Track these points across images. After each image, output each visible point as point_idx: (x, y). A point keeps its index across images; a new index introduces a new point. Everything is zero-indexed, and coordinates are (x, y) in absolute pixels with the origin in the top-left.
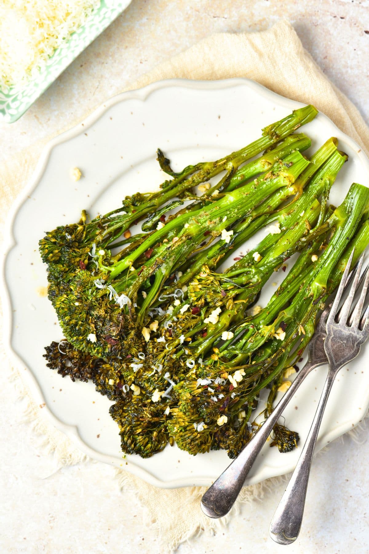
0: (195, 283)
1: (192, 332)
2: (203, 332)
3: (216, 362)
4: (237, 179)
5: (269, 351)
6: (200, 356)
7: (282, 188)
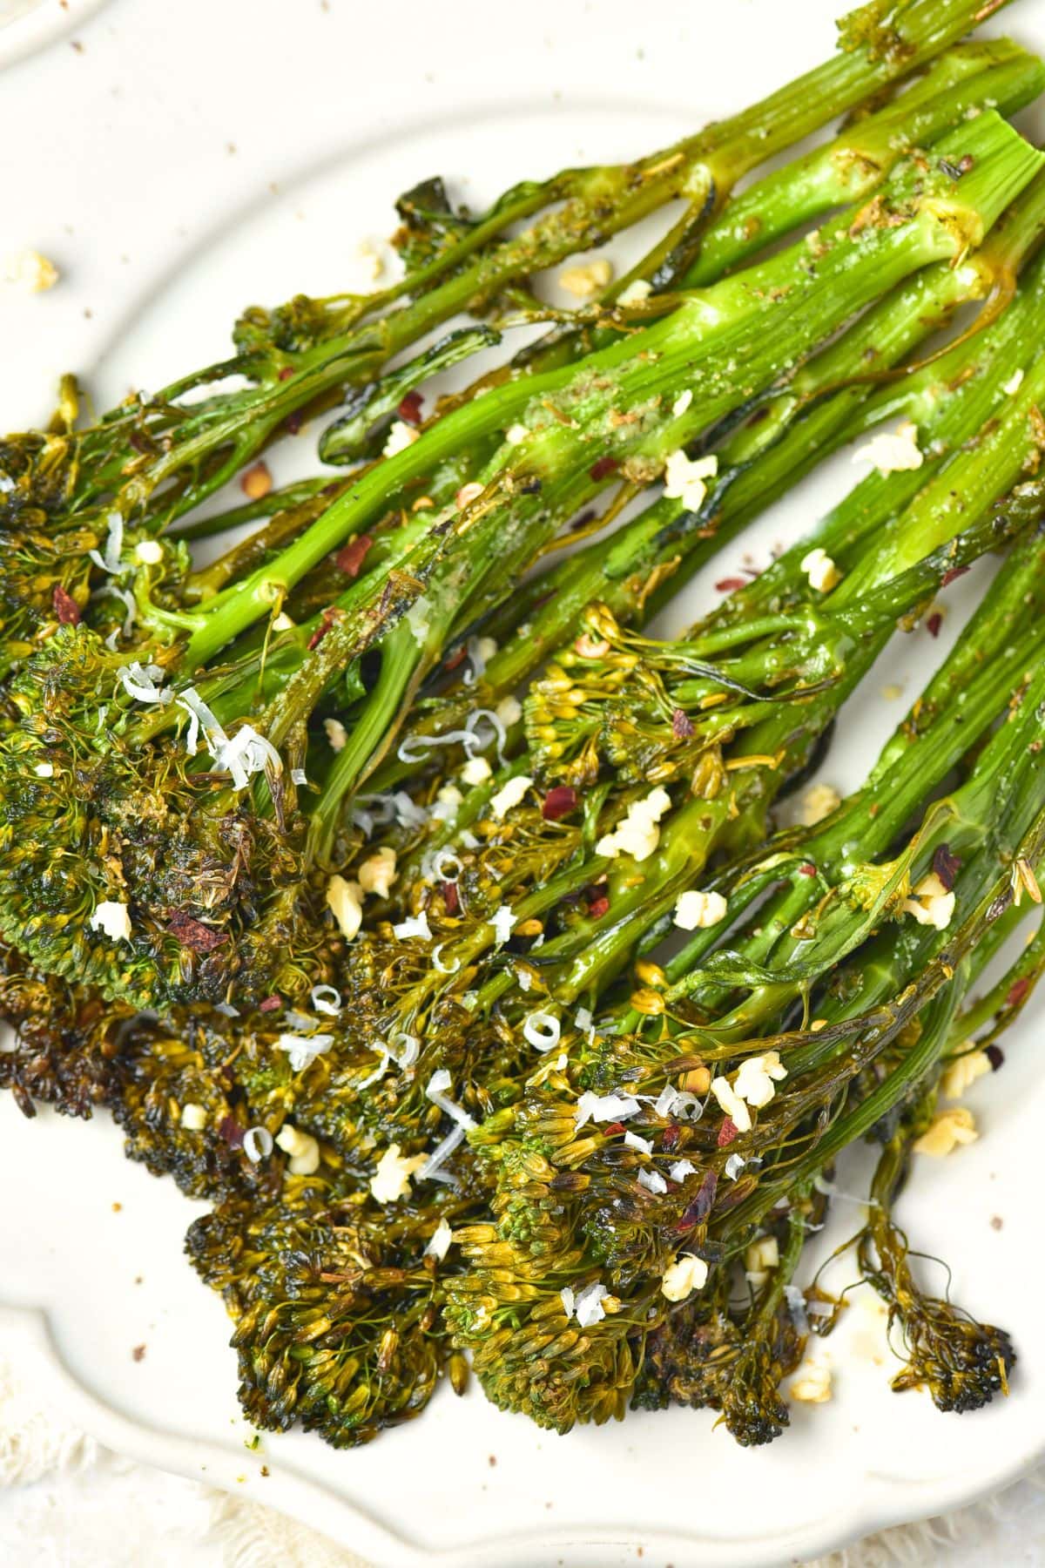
0: (557, 682)
1: (547, 894)
2: (593, 896)
3: (650, 1026)
4: (730, 234)
5: (885, 975)
6: (582, 998)
7: (929, 269)
